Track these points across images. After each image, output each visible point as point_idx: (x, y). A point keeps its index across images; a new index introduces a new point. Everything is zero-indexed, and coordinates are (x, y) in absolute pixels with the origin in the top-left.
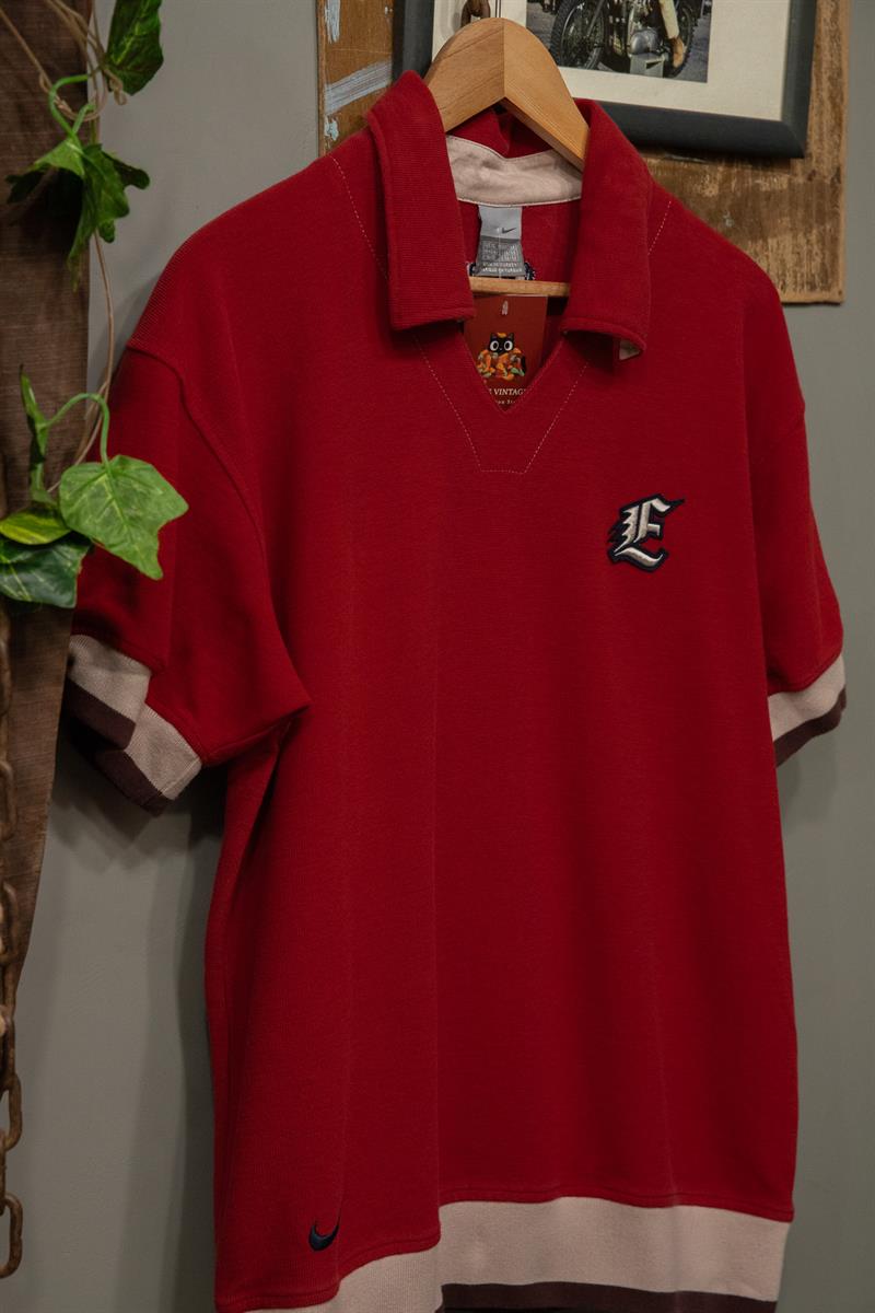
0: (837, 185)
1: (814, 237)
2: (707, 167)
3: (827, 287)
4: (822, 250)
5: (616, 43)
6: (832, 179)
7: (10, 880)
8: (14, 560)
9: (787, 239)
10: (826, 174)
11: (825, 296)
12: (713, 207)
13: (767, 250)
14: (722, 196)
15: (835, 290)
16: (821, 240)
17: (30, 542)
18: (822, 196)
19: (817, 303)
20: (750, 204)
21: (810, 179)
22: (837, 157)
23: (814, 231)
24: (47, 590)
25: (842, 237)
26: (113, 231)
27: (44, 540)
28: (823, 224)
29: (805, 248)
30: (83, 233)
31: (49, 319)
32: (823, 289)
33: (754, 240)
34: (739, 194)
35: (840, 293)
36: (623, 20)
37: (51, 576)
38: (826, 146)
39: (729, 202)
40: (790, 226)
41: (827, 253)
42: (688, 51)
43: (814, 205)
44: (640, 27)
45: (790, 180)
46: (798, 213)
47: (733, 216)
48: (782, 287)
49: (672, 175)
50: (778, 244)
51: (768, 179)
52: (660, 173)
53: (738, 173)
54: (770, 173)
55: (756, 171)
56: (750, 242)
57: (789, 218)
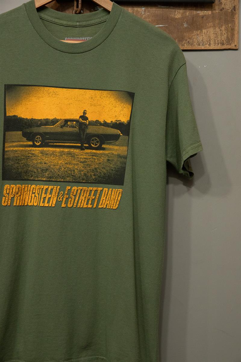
0: (234, 12)
1: (223, 28)
2: (176, 10)
3: (229, 44)
4: (227, 33)
6: (232, 10)
10: (229, 8)
11: (225, 47)
13: (202, 33)
14: (183, 17)
15: (233, 45)
16: (227, 30)
18: (227, 16)
21: (221, 10)
25: (236, 28)
28: (227, 24)
29: (219, 32)
32: (227, 45)
33: (197, 30)
34: (190, 17)
35: (236, 46)
38: (228, 0)
39: (186, 19)
40: (212, 25)
43: (223, 19)
45: (212, 12)
46: (216, 21)
47: (187, 23)
48: (209, 45)
49: (161, 12)
50: (207, 31)
51: (202, 11)
52: (157, 12)
53: (189, 10)
54: (203, 9)
55: (197, 9)
56: (195, 31)
57: (212, 23)
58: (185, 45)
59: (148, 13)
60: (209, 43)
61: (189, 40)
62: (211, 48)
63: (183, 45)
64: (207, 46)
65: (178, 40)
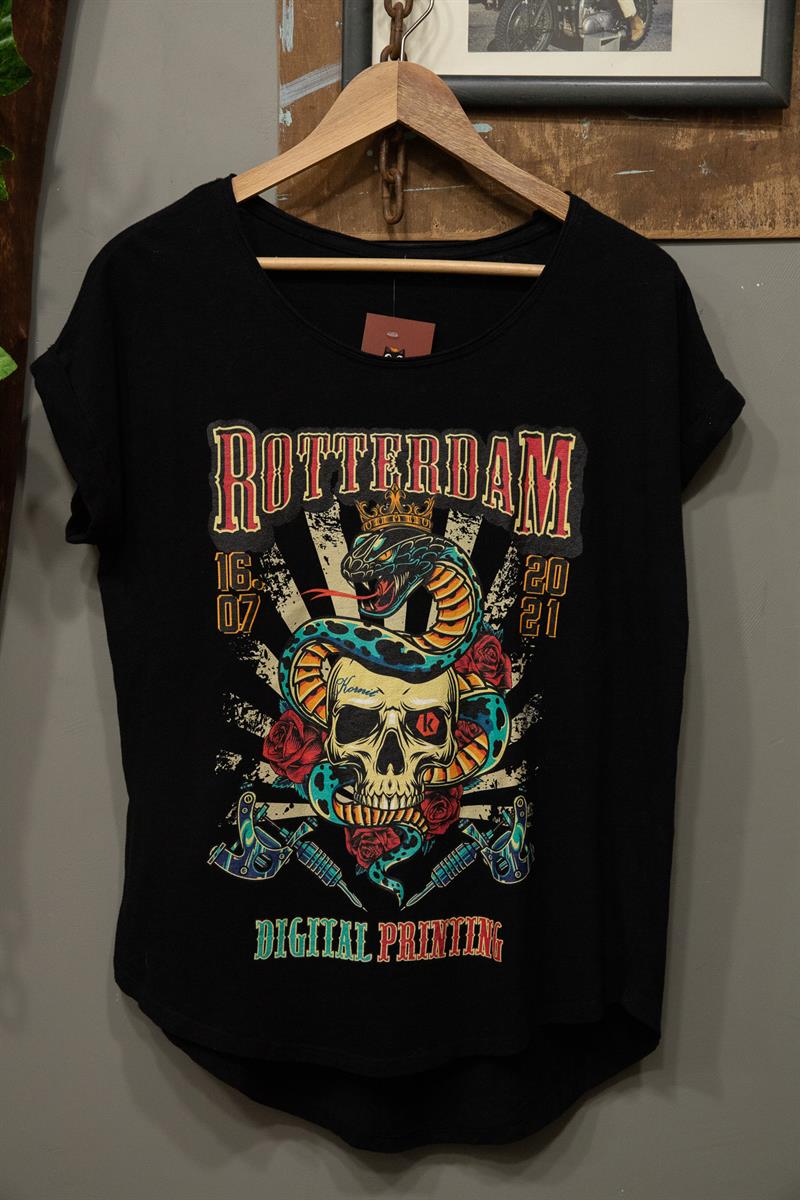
2: (679, 127)
5: (567, 27)
12: (687, 158)
13: (752, 192)
14: (698, 149)
20: (731, 154)
34: (717, 146)
36: (573, 7)
39: (705, 154)
40: (780, 171)
42: (648, 26)
44: (592, 11)
45: (781, 132)
46: (792, 159)
47: (710, 165)
48: (770, 225)
49: (637, 134)
50: (766, 187)
51: (754, 132)
52: (624, 133)
53: (716, 127)
54: (756, 125)
55: (739, 125)
56: (731, 187)
57: (779, 164)
58: (704, 225)
60: (769, 221)
61: (715, 212)
62: (777, 235)
63: (697, 227)
65: (682, 214)
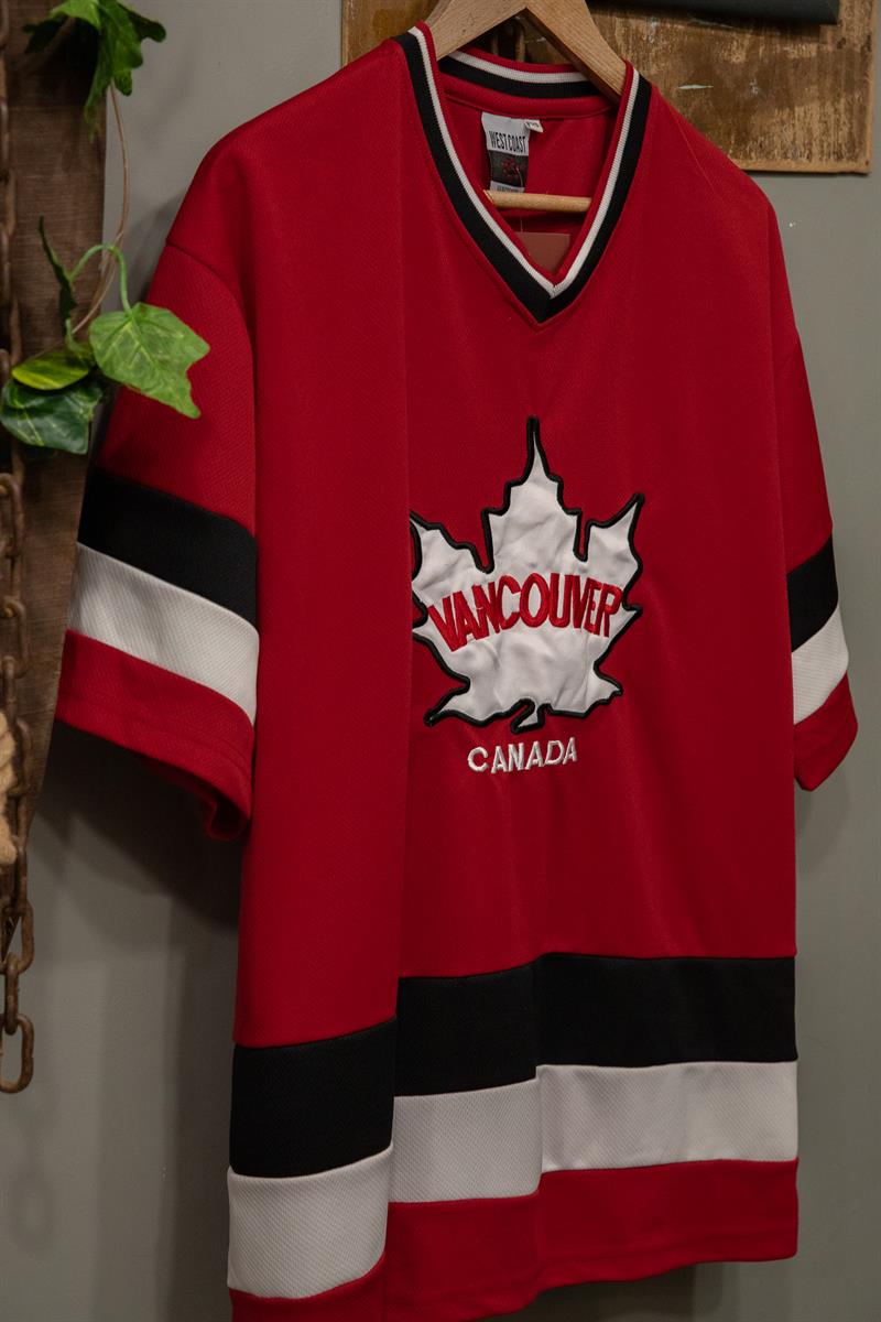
0: (867, 53)
1: (842, 105)
2: (734, 35)
3: (854, 158)
4: (850, 120)
6: (862, 48)
7: (24, 717)
8: (28, 405)
9: (815, 107)
10: (856, 42)
11: (844, 166)
12: (740, 74)
13: (794, 118)
14: (749, 63)
15: (862, 160)
16: (849, 110)
17: (42, 387)
18: (851, 65)
19: (843, 174)
20: (777, 72)
21: (839, 46)
22: (868, 24)
23: (843, 100)
24: (59, 435)
25: (871, 107)
26: (130, 83)
27: (57, 385)
28: (852, 93)
29: (832, 118)
30: (99, 83)
31: (67, 170)
32: (849, 159)
33: (781, 108)
34: (766, 61)
35: (867, 163)
37: (63, 423)
38: (857, 13)
39: (756, 70)
40: (817, 94)
41: (854, 121)
43: (843, 74)
45: (819, 48)
46: (827, 82)
47: (759, 83)
48: (808, 157)
49: (698, 41)
50: (805, 113)
51: (796, 46)
52: (687, 39)
56: (776, 111)
57: (817, 87)
59: (665, 43)
60: (807, 151)
61: (763, 139)
62: (812, 169)
63: (747, 156)
64: (804, 160)
